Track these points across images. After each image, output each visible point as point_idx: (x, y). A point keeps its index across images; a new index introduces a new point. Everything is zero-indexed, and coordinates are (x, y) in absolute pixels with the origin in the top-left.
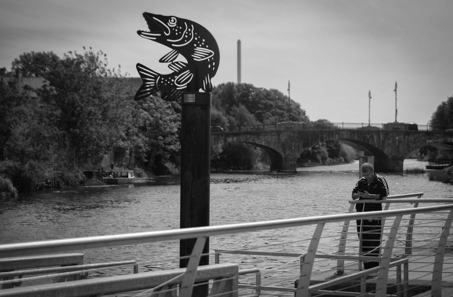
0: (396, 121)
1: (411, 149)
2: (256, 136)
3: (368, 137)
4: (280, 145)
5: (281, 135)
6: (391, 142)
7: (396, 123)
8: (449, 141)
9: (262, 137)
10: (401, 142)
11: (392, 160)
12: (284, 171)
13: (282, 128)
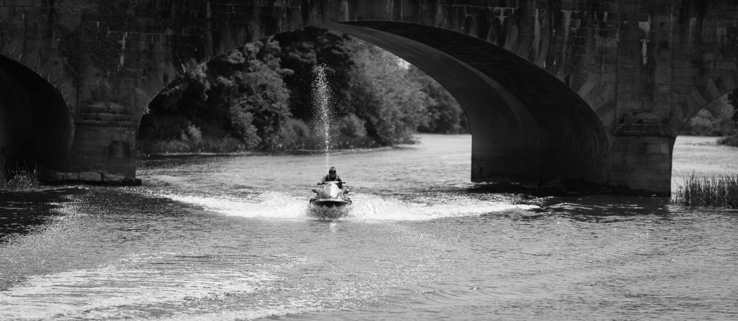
1: (710, 83)
3: (502, 18)
4: (55, 42)
6: (612, 43)
10: (665, 45)
11: (620, 134)
12: (71, 175)
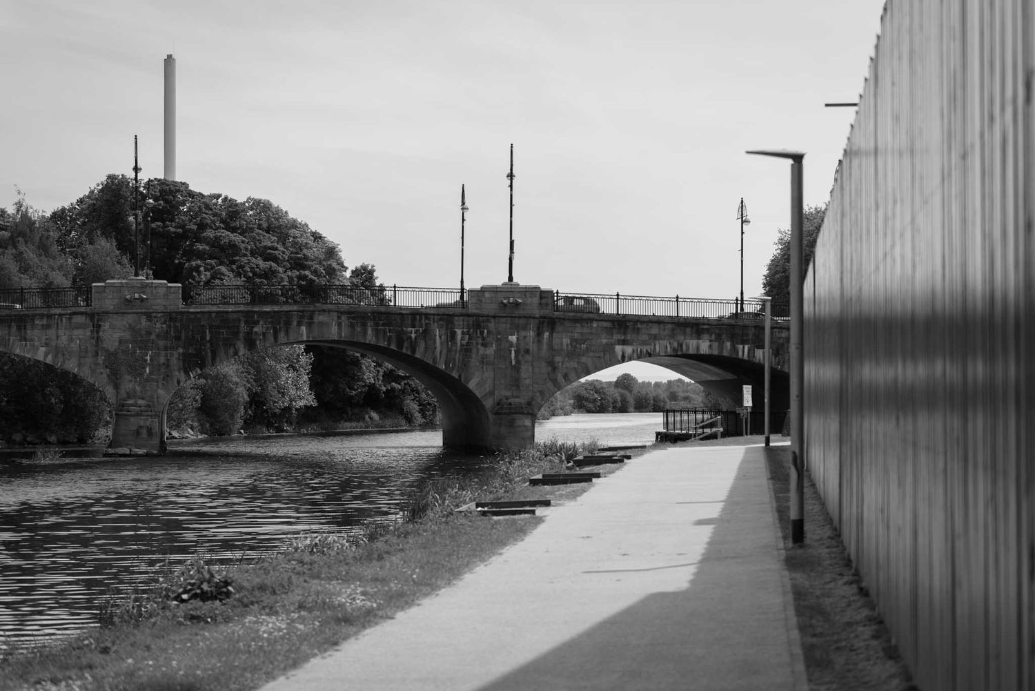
0: (511, 278)
1: (560, 377)
2: (14, 329)
3: (413, 335)
4: (101, 359)
5: (106, 326)
6: (490, 351)
7: (510, 287)
8: (692, 351)
9: (34, 333)
10: (527, 351)
11: (496, 414)
13: (109, 303)
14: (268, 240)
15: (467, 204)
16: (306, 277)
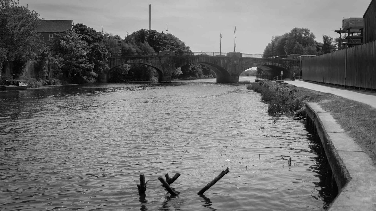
0: (235, 51)
1: (243, 69)
2: (145, 60)
3: (217, 61)
4: (161, 65)
5: (162, 59)
6: (231, 64)
7: (235, 53)
8: (267, 65)
9: (149, 60)
10: (238, 64)
11: (232, 76)
12: (163, 82)
13: (162, 55)
14: (172, 42)
15: (222, 36)
16: (179, 49)
